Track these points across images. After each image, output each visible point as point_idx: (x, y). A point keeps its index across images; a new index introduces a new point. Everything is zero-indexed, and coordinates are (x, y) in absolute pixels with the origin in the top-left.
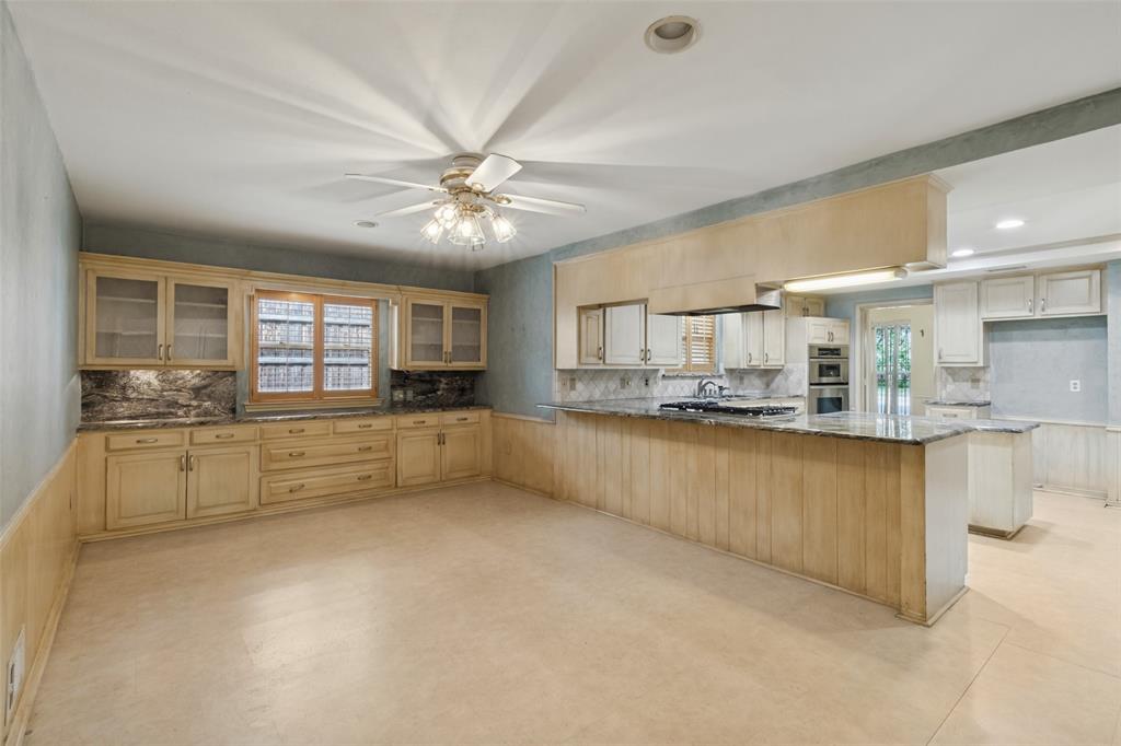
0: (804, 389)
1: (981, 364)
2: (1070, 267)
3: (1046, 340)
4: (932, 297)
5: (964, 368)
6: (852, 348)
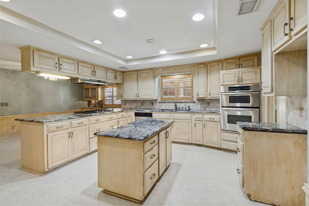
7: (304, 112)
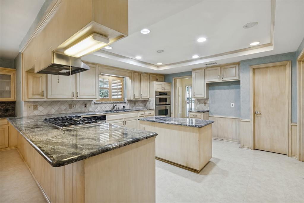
0: (154, 107)
1: (205, 98)
2: (230, 63)
3: (225, 89)
4: (192, 75)
5: (202, 99)
6: (171, 93)
7: (207, 104)
